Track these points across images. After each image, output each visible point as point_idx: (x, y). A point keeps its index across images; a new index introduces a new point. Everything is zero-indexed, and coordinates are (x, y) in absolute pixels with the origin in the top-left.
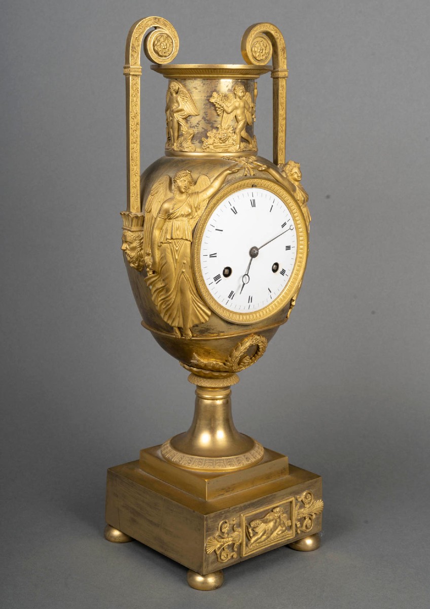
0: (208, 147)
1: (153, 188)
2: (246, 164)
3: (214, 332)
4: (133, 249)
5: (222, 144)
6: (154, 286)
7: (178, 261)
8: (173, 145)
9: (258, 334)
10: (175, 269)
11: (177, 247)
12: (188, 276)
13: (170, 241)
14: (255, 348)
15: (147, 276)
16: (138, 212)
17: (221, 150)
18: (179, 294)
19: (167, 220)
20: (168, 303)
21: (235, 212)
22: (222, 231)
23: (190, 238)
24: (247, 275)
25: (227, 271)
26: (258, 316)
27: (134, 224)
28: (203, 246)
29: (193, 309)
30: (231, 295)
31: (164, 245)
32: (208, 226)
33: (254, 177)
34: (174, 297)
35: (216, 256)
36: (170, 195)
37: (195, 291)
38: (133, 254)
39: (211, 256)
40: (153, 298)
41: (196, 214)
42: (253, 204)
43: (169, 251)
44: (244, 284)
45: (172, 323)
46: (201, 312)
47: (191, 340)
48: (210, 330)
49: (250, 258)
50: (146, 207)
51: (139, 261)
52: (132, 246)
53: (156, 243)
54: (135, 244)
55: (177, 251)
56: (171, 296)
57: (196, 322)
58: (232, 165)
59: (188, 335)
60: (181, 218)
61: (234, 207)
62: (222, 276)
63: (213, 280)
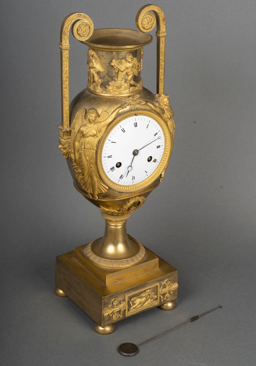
0: (110, 91)
1: (76, 115)
2: (132, 102)
3: (111, 197)
5: (118, 90)
6: (76, 170)
7: (89, 160)
8: (90, 86)
10: (87, 164)
11: (88, 153)
12: (94, 169)
13: (84, 150)
15: (73, 164)
16: (68, 127)
17: (117, 93)
18: (90, 178)
19: (82, 137)
20: (84, 181)
21: (124, 131)
22: (115, 143)
24: (131, 166)
25: (119, 164)
27: (65, 135)
28: (103, 152)
30: (121, 177)
31: (80, 151)
32: (107, 141)
33: (136, 110)
34: (87, 178)
35: (111, 157)
37: (99, 177)
38: (65, 151)
39: (109, 157)
40: (76, 176)
41: (99, 135)
42: (136, 125)
43: (83, 155)
44: (129, 171)
45: (87, 190)
46: (103, 187)
48: (109, 196)
49: (133, 156)
50: (72, 125)
52: (64, 147)
53: (76, 149)
54: (66, 146)
55: (88, 155)
56: (85, 178)
57: (100, 192)
59: (96, 198)
60: (90, 137)
61: (123, 129)
62: (115, 167)
63: (110, 170)
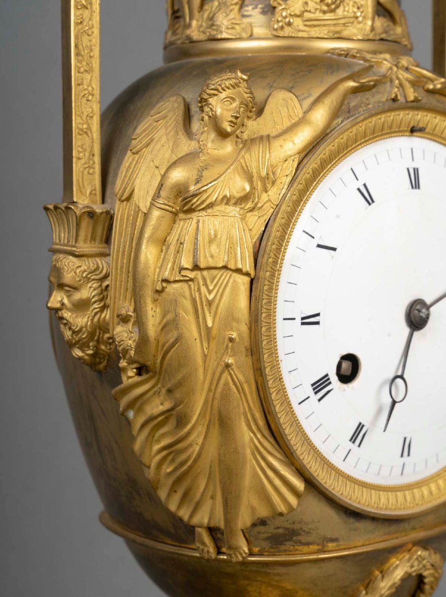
0: (289, 24)
1: (138, 131)
2: (395, 69)
3: (309, 539)
4: (81, 306)
5: (329, 16)
6: (140, 410)
7: (214, 332)
8: (189, 26)
9: (424, 544)
10: (205, 356)
11: (210, 292)
12: (241, 377)
13: (191, 275)
14: (413, 583)
15: (121, 382)
16: (93, 202)
17: (323, 32)
18: (215, 431)
19: (181, 216)
20: (183, 457)
21: (370, 201)
22: (334, 249)
23: (248, 266)
24: (401, 377)
25: (346, 365)
26: (426, 492)
27: (82, 233)
28: (284, 291)
29: (255, 474)
30: (358, 434)
31: (171, 288)
32: (297, 240)
33: (415, 105)
34: (200, 441)
35: (317, 323)
36: (186, 146)
37: (261, 423)
38: (81, 321)
39: (305, 321)
40: (137, 446)
41: (264, 197)
42: (414, 180)
43: (188, 304)
44: (394, 403)
45: (191, 517)
46: (277, 482)
47: (244, 563)
48: (299, 534)
49: (406, 330)
50: (118, 185)
51: (98, 341)
52: (77, 296)
53: (149, 282)
54: (85, 293)
55: (210, 303)
56: (192, 438)
57: (263, 512)
58: (356, 69)
59: (234, 549)
60: (222, 208)
61: (365, 185)
62: (334, 378)
63: (310, 391)
